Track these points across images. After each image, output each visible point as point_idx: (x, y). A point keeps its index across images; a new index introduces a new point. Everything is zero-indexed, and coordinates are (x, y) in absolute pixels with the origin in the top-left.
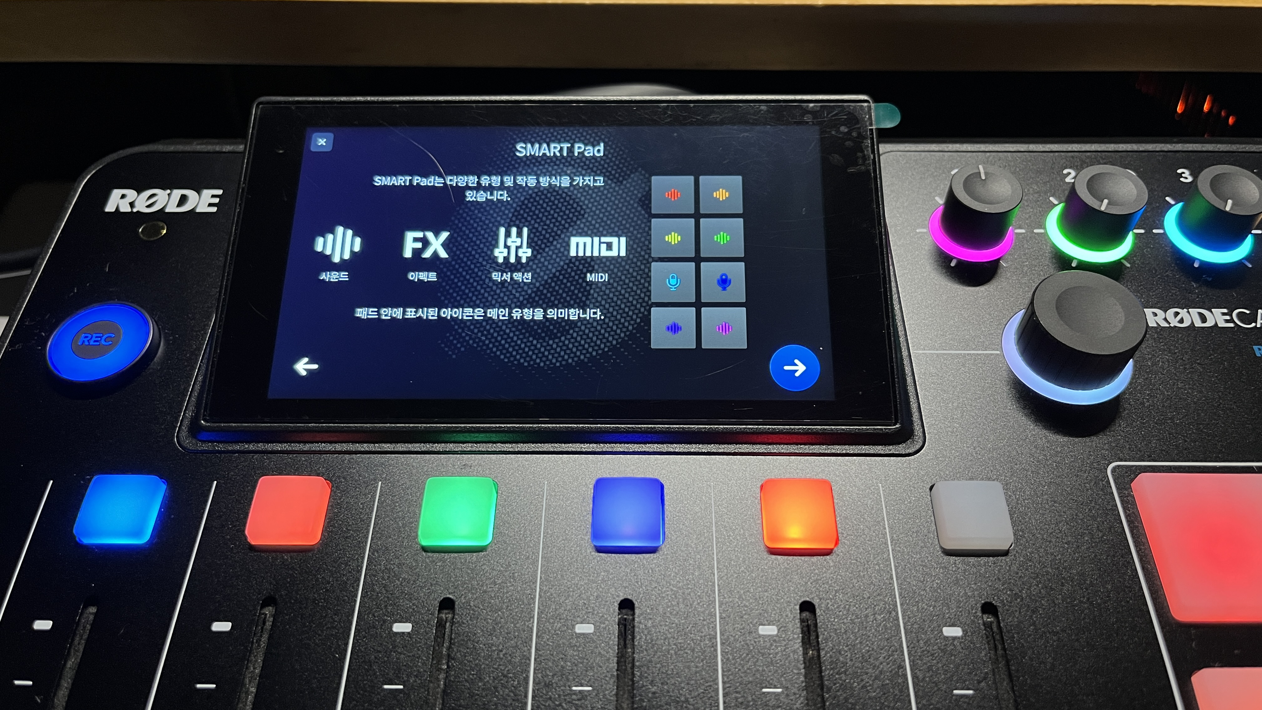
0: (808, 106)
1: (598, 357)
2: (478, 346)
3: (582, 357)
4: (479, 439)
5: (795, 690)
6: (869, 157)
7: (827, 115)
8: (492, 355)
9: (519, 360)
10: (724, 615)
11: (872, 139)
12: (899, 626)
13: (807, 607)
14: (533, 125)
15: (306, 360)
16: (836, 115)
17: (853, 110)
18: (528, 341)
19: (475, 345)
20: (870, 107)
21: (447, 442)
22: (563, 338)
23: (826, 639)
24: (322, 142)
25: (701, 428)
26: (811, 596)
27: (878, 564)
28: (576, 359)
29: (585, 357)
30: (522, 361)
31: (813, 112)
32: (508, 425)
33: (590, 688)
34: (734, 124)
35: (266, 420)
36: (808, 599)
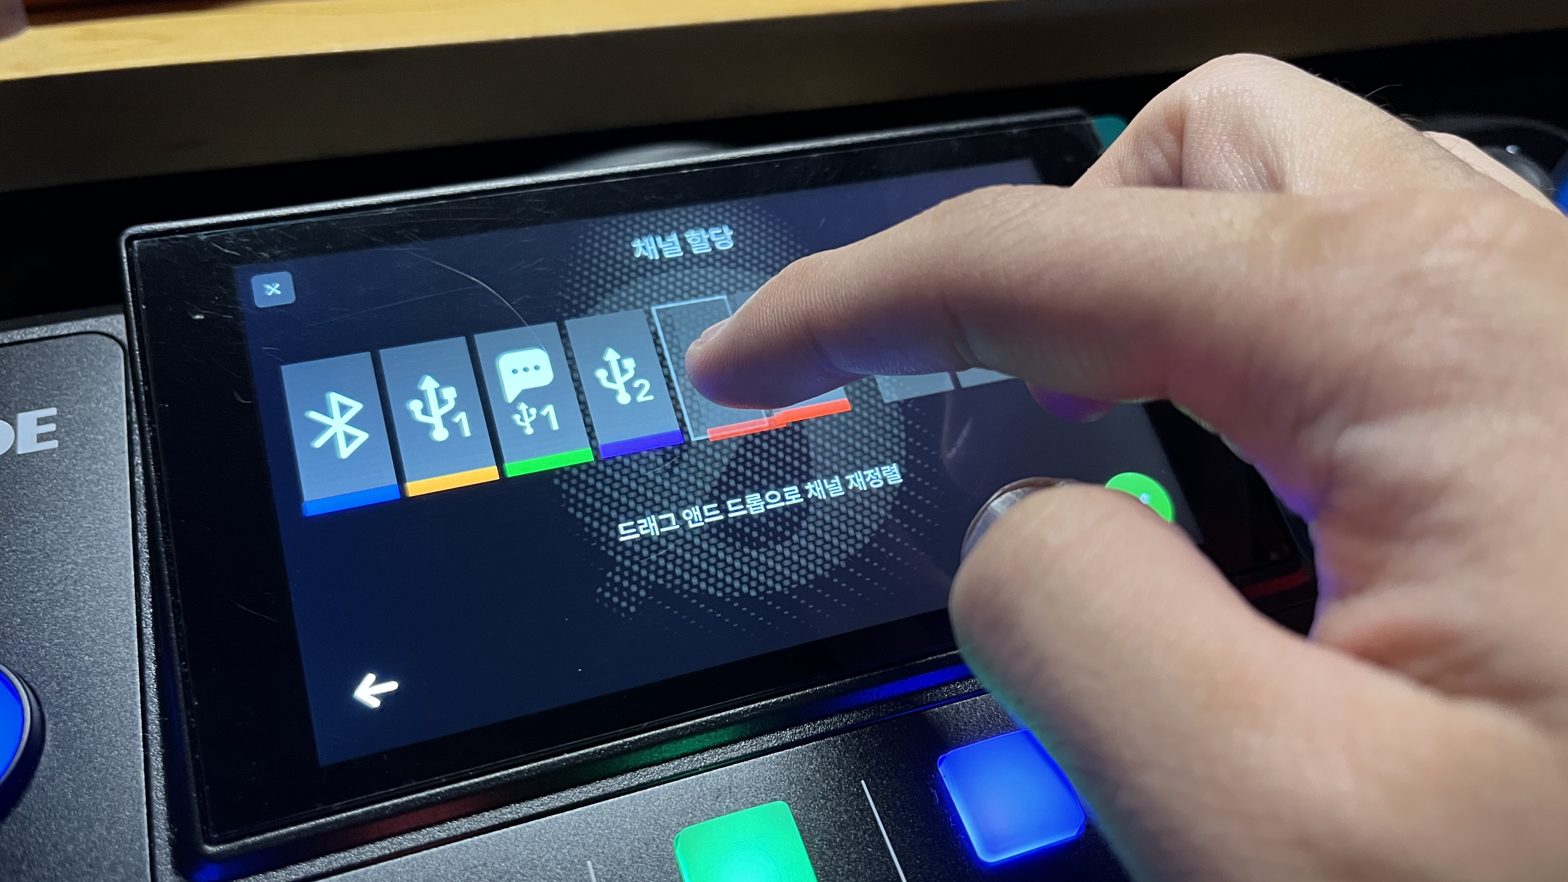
1: (859, 555)
2: (666, 581)
3: (835, 561)
8: (694, 591)
15: (371, 678)
19: (661, 581)
20: (1090, 124)
24: (273, 289)
28: (827, 566)
29: (840, 560)
30: (745, 589)
31: (1023, 141)
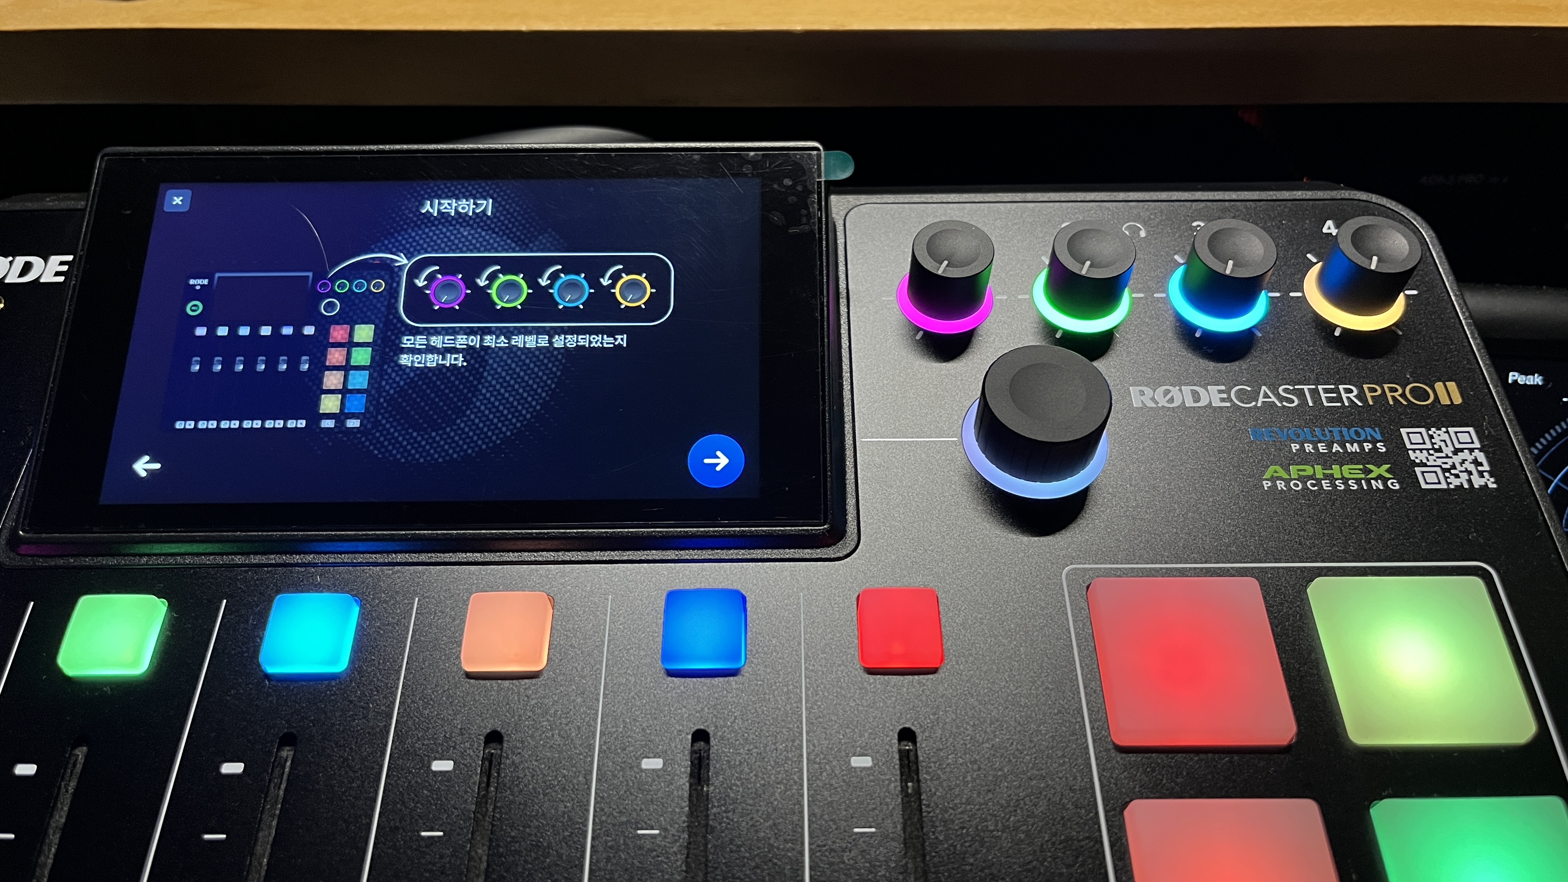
0: (748, 155)
1: (489, 451)
3: (470, 451)
4: (343, 549)
5: (673, 831)
6: (814, 215)
7: (770, 165)
9: (395, 456)
10: (604, 748)
11: (819, 193)
12: (802, 756)
13: (701, 736)
14: (427, 179)
15: (147, 458)
16: (780, 165)
17: (800, 159)
18: (408, 433)
20: (820, 155)
21: (305, 553)
22: (448, 429)
23: (717, 774)
24: (177, 200)
25: (602, 533)
26: (705, 724)
27: (787, 685)
28: (462, 454)
29: (473, 451)
30: (399, 456)
31: (753, 163)
32: (377, 532)
33: (441, 834)
34: (659, 176)
35: (95, 529)
36: (702, 727)
